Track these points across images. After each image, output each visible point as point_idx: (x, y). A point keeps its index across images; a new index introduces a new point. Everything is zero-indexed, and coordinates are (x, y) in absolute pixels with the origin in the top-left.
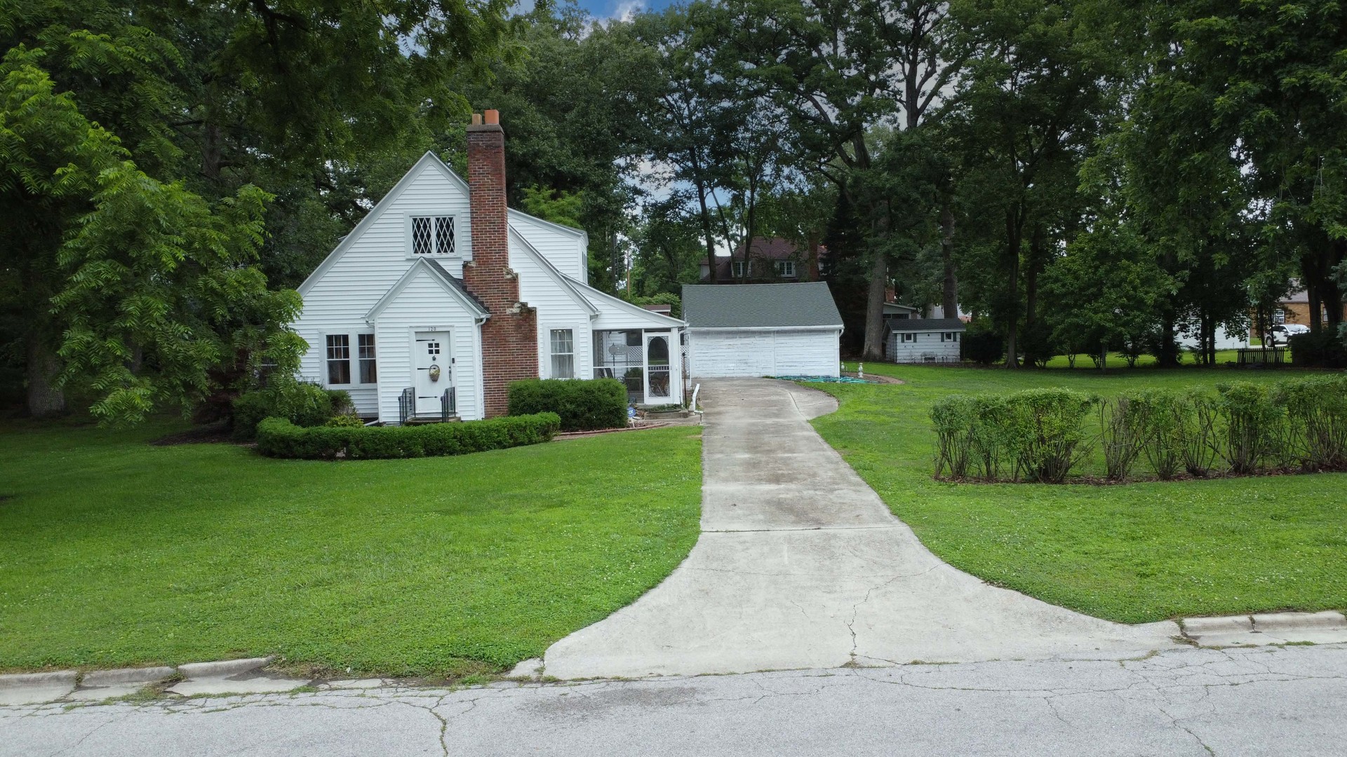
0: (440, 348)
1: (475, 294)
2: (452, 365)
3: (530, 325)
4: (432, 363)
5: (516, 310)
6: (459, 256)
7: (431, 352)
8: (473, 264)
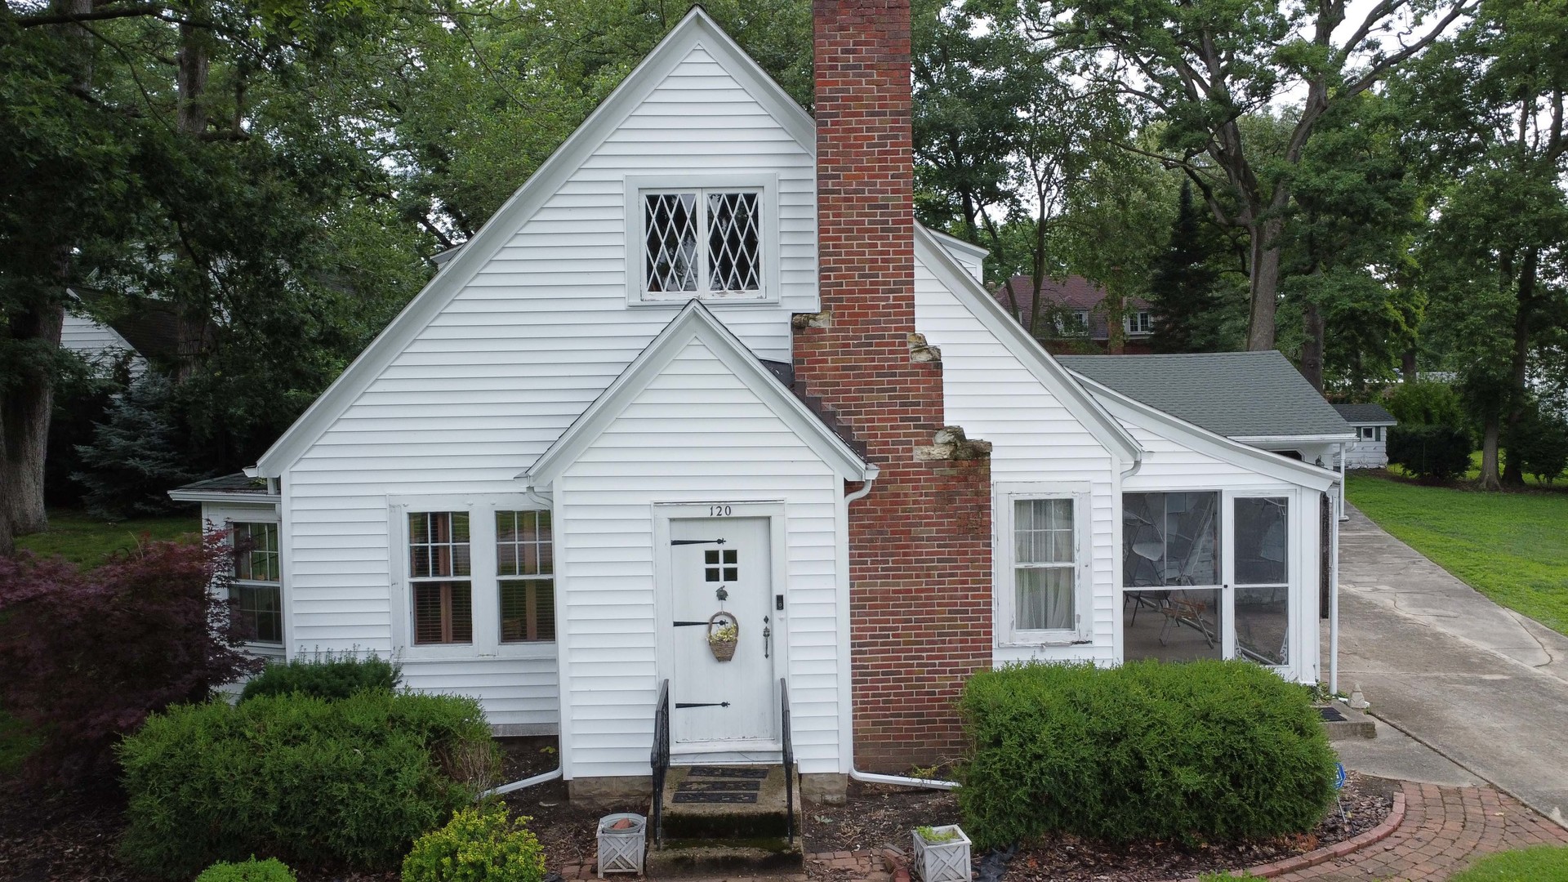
0: (740, 565)
1: (829, 406)
2: (777, 615)
3: (977, 493)
4: (716, 606)
5: (939, 451)
6: (770, 298)
7: (712, 575)
8: (824, 323)
